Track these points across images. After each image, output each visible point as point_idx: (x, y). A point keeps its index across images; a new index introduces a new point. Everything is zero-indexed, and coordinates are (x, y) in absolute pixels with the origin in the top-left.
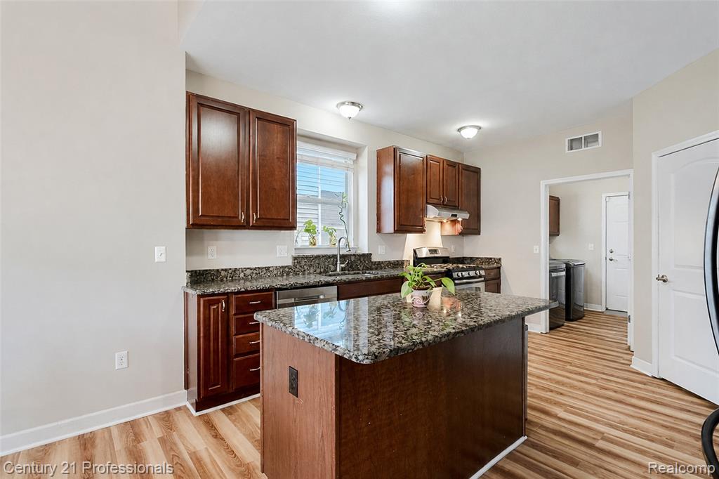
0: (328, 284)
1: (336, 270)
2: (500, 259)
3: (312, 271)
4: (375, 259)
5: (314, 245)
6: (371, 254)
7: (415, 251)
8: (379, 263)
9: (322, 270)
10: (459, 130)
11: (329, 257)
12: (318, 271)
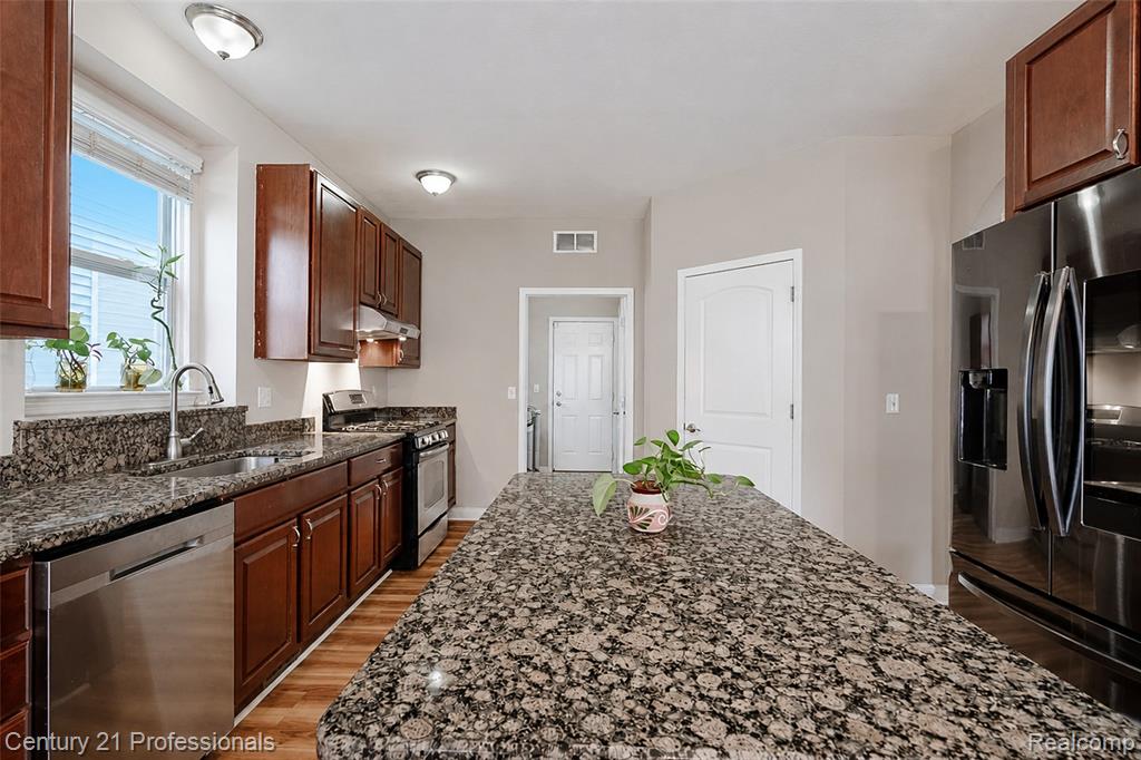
0: (210, 503)
1: (165, 455)
2: (454, 409)
3: (90, 462)
4: (252, 419)
5: (79, 385)
6: (244, 409)
7: (326, 397)
8: (260, 428)
9: (122, 460)
10: (420, 175)
11: (143, 420)
12: (110, 463)
